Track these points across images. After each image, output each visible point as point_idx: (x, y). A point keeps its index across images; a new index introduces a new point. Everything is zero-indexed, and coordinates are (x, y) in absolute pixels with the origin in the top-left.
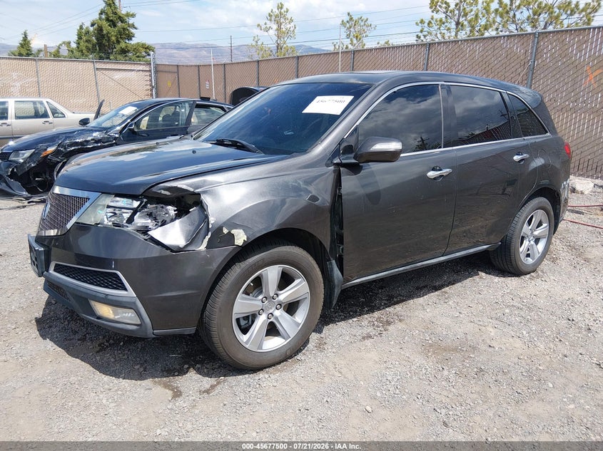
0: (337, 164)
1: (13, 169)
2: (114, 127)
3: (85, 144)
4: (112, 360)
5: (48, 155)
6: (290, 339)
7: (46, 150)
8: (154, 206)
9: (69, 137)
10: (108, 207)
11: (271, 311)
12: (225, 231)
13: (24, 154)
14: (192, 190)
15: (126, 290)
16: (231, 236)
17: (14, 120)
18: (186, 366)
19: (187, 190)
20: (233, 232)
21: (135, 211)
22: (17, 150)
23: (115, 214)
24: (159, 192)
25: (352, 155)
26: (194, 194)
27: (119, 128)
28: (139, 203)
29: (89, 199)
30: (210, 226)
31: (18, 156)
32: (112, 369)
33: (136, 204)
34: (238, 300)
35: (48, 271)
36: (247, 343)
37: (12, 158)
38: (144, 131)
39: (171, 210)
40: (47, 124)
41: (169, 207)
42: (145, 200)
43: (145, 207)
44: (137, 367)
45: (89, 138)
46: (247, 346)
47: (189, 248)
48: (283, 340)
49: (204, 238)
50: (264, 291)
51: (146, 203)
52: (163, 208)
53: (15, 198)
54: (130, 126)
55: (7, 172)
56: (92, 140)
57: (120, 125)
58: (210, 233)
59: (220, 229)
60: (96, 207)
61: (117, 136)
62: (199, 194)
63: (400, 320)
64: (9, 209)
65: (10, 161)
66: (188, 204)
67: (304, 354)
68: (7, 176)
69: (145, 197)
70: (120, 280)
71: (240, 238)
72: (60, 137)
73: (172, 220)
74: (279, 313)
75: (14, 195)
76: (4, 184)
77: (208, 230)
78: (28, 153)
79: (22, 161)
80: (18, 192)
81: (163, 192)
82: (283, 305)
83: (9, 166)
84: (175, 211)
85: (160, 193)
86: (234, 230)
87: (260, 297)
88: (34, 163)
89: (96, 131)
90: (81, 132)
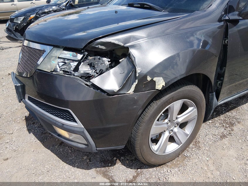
0: (226, 20)
1: (16, 27)
2: (63, 3)
3: (49, 12)
4: (70, 151)
5: (32, 19)
6: (182, 145)
7: (30, 16)
8: (94, 57)
9: (41, 9)
10: (59, 58)
11: (172, 129)
12: (149, 79)
13: (20, 19)
14: (122, 44)
15: (76, 122)
16: (153, 83)
17: (17, 2)
18: (115, 158)
19: (118, 45)
20: (155, 79)
21: (80, 62)
22: (17, 17)
23: (65, 63)
24: (97, 46)
25: (237, 13)
26: (123, 47)
27: (65, 4)
28: (82, 55)
29: (45, 51)
30: (137, 75)
31: (18, 20)
32: (70, 158)
33: (79, 56)
34: (154, 126)
35: (24, 99)
36: (157, 151)
37: (15, 21)
38: (77, 5)
39: (106, 61)
40: (32, 4)
41: (105, 59)
42: (86, 53)
43: (86, 58)
44: (85, 158)
45: (51, 10)
46: (157, 153)
47: (121, 92)
48: (177, 146)
49: (133, 84)
50: (169, 116)
51: (87, 56)
52: (99, 59)
53: (19, 41)
54: (70, 2)
55: (14, 28)
56: (52, 10)
57: (65, 2)
58: (137, 81)
59: (145, 77)
60: (50, 58)
61: (64, 8)
62: (127, 48)
63: (239, 122)
64: (16, 47)
65: (14, 23)
66: (118, 56)
67: (188, 151)
68: (14, 30)
69: (87, 51)
70: (71, 115)
71: (160, 83)
72: (37, 9)
73: (107, 69)
74: (176, 129)
75: (18, 40)
76: (13, 35)
77: (136, 78)
78: (22, 18)
79: (20, 22)
80: (19, 38)
81: (100, 47)
82: (179, 125)
83: (14, 25)
84: (109, 62)
85: (98, 48)
86: (156, 78)
87: (166, 121)
88: (25, 23)
89: (54, 6)
90: (47, 7)
